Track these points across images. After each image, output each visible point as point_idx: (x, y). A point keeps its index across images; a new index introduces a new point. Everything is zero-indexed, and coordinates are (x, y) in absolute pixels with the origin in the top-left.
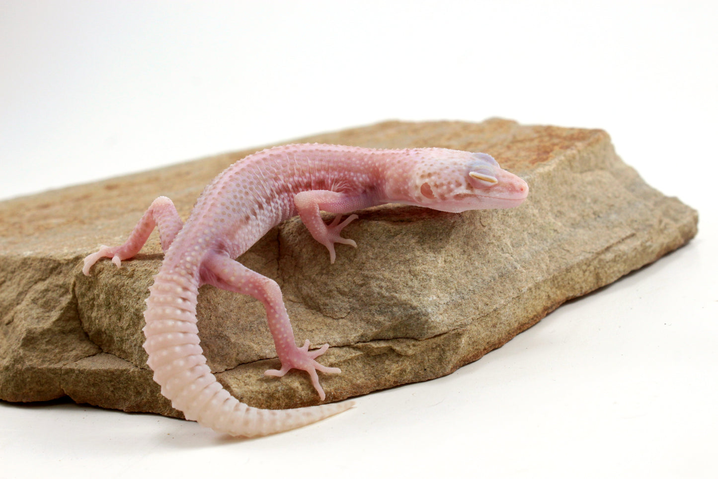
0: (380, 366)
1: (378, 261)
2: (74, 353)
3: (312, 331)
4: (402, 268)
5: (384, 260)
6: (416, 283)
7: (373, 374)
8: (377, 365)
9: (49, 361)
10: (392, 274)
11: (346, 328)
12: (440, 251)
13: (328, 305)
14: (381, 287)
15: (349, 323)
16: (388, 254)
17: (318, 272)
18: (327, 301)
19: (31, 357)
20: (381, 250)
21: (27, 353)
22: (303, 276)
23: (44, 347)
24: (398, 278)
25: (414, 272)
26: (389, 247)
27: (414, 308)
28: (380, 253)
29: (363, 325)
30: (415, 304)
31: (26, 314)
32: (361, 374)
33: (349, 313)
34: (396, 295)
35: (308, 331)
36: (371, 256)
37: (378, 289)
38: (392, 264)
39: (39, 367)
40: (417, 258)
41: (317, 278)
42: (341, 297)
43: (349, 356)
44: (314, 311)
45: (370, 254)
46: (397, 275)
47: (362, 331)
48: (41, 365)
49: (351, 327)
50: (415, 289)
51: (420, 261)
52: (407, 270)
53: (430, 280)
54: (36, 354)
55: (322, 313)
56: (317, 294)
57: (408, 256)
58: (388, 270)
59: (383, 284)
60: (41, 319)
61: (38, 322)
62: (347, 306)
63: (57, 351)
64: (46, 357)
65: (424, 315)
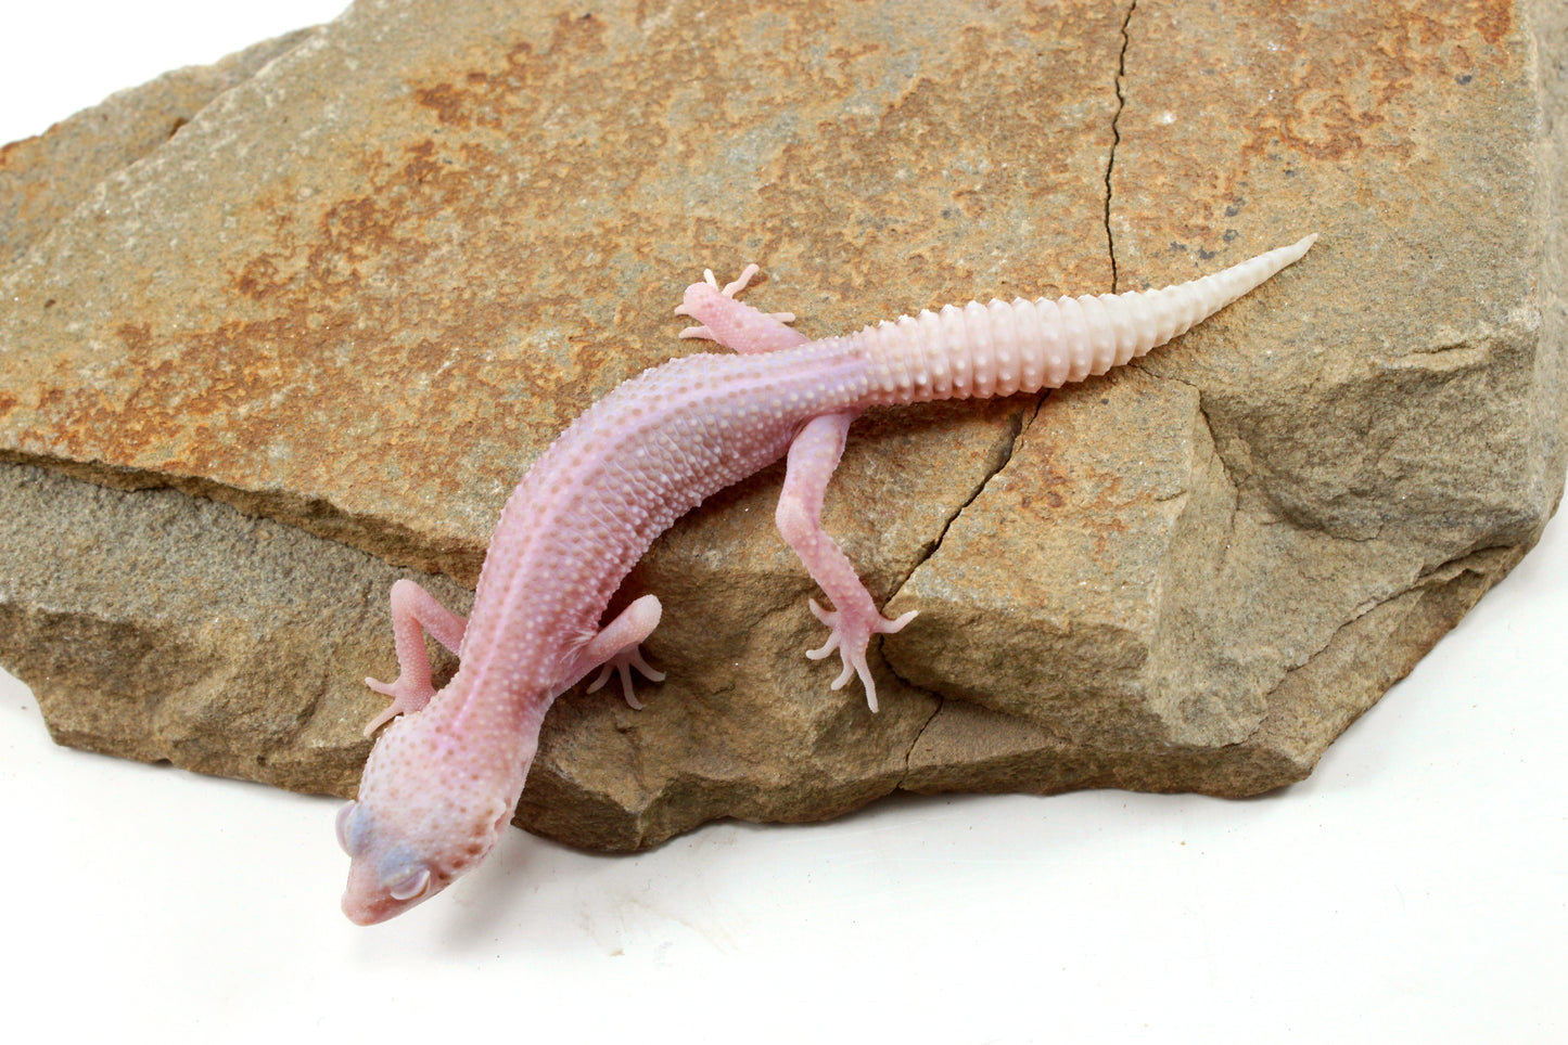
0: (1450, 600)
1: (1421, 431)
2: (902, 726)
3: (1331, 578)
4: (1472, 440)
5: (1430, 429)
6: (1504, 467)
7: (1441, 613)
8: (1444, 598)
9: (873, 761)
10: (1458, 456)
11: (1389, 560)
12: (1526, 392)
13: (1337, 519)
14: (1445, 484)
15: (1391, 549)
16: (1437, 417)
17: (1303, 462)
18: (1335, 513)
19: (839, 766)
20: (1422, 411)
21: (826, 760)
22: (1273, 472)
23: (851, 738)
24: (1470, 462)
25: (1497, 445)
26: (1437, 405)
27: (1517, 513)
28: (1421, 416)
29: (1419, 549)
30: (1516, 506)
31: (784, 687)
32: (1425, 622)
33: (1381, 528)
34: (1479, 496)
35: (1324, 579)
36: (1406, 425)
37: (1439, 489)
38: (1452, 436)
39: (863, 778)
40: (1495, 418)
41: (1306, 473)
42: (1358, 500)
43: (1410, 607)
44: (1312, 532)
45: (1402, 420)
46: (1469, 457)
47: (1421, 560)
48: (863, 773)
49: (1399, 556)
50: (1508, 479)
51: (1501, 423)
52: (1482, 444)
53: (1526, 453)
54: (844, 756)
55: (1328, 533)
56: (1315, 505)
57: (1478, 417)
58: (1447, 449)
59: (1447, 478)
60: (816, 687)
61: (815, 694)
62: (1374, 514)
63: (876, 735)
64: (864, 755)
65: (1532, 519)
